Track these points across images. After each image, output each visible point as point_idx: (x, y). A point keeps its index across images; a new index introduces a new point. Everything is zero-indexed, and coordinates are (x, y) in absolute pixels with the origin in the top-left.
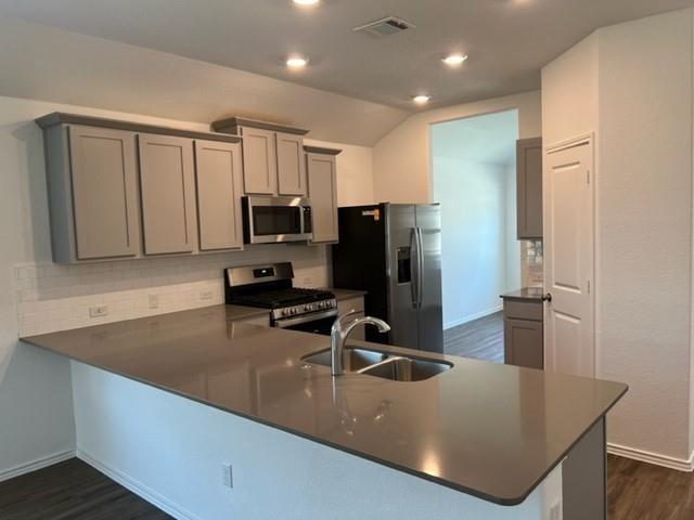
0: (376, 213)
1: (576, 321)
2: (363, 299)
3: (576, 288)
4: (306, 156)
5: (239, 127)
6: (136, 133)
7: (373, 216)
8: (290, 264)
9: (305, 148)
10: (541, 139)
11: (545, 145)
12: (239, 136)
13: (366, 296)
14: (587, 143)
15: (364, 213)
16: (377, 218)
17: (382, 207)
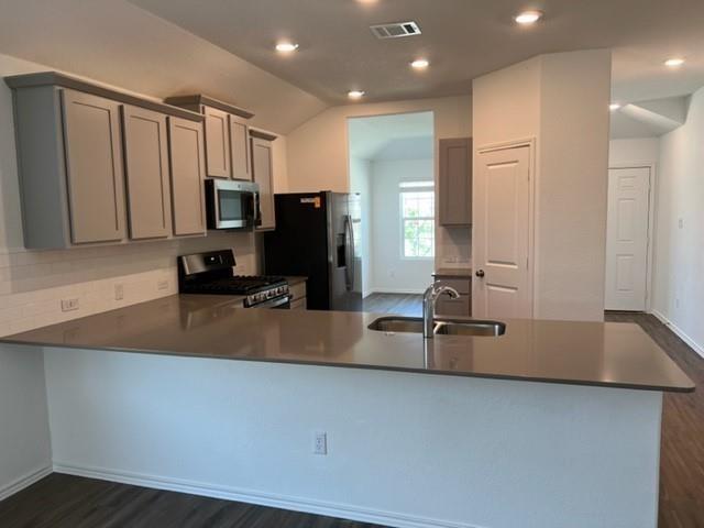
0: (317, 202)
1: (513, 291)
2: (304, 285)
3: (512, 264)
4: (251, 140)
5: (201, 105)
6: (120, 104)
7: (313, 204)
8: (231, 251)
9: (251, 132)
10: (471, 139)
11: (476, 146)
12: (201, 114)
13: (307, 282)
14: (528, 146)
15: (303, 201)
16: (318, 205)
17: (323, 195)
